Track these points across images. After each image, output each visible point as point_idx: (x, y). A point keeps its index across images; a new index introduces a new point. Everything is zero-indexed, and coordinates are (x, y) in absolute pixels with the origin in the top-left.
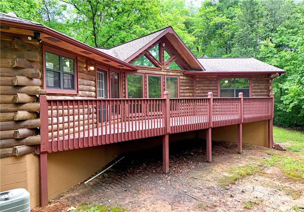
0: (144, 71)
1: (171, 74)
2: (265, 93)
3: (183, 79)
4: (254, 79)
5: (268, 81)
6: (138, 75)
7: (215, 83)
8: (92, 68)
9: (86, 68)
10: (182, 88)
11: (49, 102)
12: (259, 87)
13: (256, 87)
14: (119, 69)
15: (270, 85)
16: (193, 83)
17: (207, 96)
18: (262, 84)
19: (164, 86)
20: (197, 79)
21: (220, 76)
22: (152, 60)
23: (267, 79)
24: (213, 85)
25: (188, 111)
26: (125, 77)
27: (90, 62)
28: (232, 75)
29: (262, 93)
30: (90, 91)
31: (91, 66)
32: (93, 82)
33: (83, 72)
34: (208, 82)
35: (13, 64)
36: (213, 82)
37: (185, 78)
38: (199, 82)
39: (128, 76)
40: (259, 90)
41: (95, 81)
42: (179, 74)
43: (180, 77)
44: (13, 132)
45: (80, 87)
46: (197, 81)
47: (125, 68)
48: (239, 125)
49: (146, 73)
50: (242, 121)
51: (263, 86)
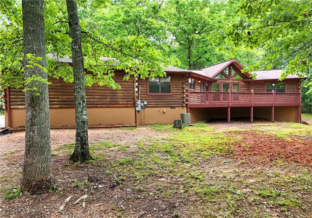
0: (221, 81)
1: (235, 81)
2: (297, 91)
3: (243, 84)
4: (288, 83)
5: (298, 83)
6: (217, 83)
7: (262, 86)
8: (200, 82)
9: (198, 82)
10: (242, 89)
11: (190, 92)
12: (292, 87)
13: (290, 87)
14: (209, 81)
15: (299, 86)
16: (249, 86)
17: (251, 92)
18: (294, 85)
19: (231, 88)
20: (252, 84)
21: (266, 81)
22: (225, 75)
23: (298, 82)
24: (262, 87)
25: (246, 101)
26: (211, 84)
27: (199, 79)
28: (274, 81)
29: (294, 91)
30: (199, 90)
31: (199, 80)
32: (199, 87)
33: (197, 83)
34: (258, 85)
35: (183, 82)
36: (262, 85)
37: (244, 83)
38: (253, 85)
39: (213, 83)
40: (292, 89)
41: (200, 86)
42: (240, 81)
43: (241, 83)
44: (182, 100)
45: (196, 88)
46: (252, 85)
47: (212, 80)
48: (272, 107)
49: (221, 82)
50: (274, 105)
51: (295, 86)
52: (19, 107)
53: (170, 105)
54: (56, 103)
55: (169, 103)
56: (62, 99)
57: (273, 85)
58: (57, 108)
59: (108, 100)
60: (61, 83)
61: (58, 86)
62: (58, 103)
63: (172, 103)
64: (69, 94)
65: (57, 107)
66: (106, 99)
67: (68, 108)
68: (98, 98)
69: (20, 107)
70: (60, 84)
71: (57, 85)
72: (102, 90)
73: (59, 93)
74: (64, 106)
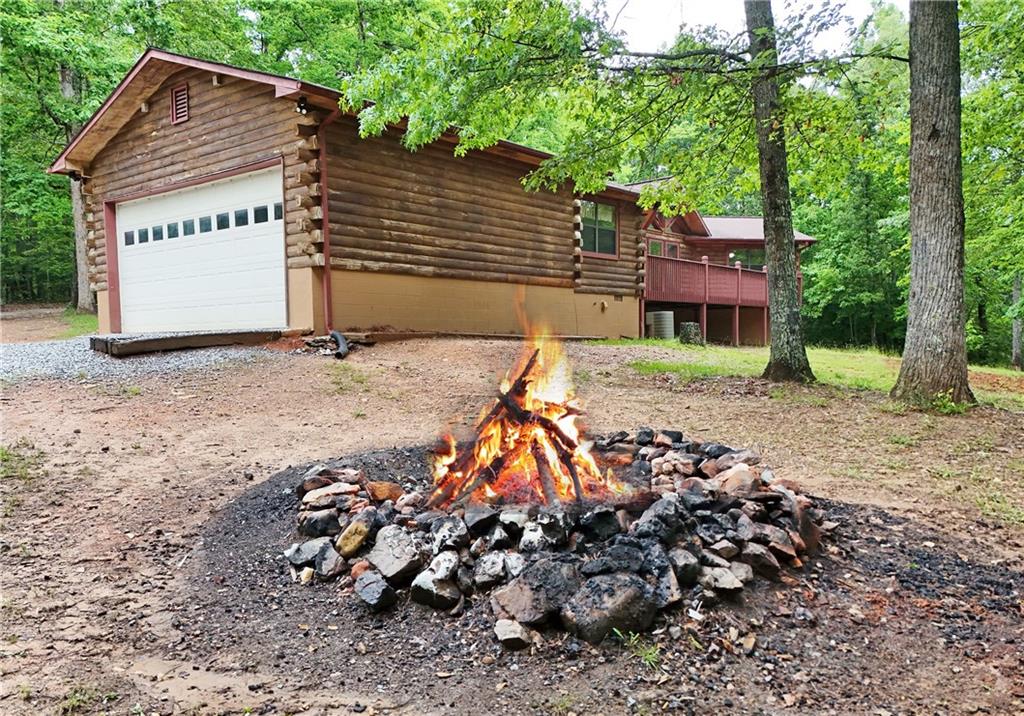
1: (671, 239)
3: (683, 248)
7: (722, 256)
21: (729, 244)
24: (720, 258)
28: (745, 245)
34: (712, 253)
36: (720, 254)
37: (685, 244)
38: (701, 253)
42: (679, 241)
43: (680, 245)
52: (348, 264)
53: (615, 289)
54: (426, 258)
55: (614, 283)
56: (440, 246)
57: (732, 255)
58: (431, 277)
59: (528, 261)
60: (438, 196)
61: (429, 204)
62: (433, 259)
63: (619, 283)
64: (454, 233)
65: (429, 272)
66: (525, 256)
67: (453, 277)
68: (510, 254)
69: (350, 263)
70: (435, 199)
71: (431, 200)
72: (518, 229)
73: (434, 228)
74: (445, 271)
